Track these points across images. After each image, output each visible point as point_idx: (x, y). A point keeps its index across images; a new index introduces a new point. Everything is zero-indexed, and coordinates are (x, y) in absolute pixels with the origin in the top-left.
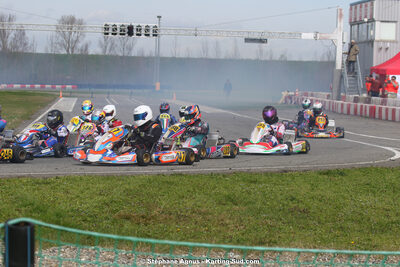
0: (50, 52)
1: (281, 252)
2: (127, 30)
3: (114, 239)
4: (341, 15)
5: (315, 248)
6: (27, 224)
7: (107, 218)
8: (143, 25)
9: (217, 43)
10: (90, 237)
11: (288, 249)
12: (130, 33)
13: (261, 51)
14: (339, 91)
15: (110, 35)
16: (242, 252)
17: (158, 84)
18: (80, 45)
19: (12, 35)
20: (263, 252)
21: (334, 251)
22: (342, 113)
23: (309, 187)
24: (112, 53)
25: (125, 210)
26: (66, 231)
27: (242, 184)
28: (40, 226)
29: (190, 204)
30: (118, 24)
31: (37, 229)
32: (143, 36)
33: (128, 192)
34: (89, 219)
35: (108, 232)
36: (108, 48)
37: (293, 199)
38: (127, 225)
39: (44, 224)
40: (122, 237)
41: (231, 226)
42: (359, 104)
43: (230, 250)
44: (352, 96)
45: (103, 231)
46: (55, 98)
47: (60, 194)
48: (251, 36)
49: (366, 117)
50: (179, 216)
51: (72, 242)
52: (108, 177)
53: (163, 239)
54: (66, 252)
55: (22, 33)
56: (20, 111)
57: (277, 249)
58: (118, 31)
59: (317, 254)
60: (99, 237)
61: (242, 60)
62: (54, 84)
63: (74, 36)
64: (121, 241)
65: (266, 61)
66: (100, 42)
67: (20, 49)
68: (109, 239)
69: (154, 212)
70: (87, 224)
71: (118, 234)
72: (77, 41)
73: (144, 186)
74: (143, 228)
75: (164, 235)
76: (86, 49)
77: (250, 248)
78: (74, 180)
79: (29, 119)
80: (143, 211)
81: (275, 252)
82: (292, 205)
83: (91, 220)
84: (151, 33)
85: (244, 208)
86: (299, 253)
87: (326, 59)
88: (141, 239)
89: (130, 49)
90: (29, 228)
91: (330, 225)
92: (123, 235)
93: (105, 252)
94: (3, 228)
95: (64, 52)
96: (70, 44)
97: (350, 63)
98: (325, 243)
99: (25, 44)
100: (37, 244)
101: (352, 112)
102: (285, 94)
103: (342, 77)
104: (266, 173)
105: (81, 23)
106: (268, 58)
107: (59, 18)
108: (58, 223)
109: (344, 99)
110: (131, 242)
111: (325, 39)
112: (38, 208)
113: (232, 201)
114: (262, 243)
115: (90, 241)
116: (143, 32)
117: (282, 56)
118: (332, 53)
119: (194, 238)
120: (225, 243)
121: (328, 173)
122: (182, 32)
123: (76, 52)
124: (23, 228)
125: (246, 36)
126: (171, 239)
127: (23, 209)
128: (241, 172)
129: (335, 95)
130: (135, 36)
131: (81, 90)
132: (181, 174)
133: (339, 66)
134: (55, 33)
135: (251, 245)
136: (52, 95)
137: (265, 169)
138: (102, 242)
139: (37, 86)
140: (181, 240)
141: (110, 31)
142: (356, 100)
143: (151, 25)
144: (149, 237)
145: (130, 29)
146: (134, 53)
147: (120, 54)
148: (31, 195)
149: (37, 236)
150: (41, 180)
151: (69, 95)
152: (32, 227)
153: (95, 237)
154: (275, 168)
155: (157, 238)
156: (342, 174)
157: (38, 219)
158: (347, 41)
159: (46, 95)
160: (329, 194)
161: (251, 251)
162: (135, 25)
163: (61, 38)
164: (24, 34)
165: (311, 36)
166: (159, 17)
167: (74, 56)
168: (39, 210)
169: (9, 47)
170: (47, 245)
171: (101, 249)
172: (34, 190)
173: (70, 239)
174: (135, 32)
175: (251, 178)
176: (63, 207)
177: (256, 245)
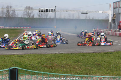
0: (22, 17)
1: (93, 77)
2: (46, 10)
3: (42, 73)
4: (111, 6)
5: (103, 76)
6: (16, 69)
7: (40, 67)
8: (51, 9)
9: (73, 14)
10: (35, 72)
11: (95, 76)
12: (47, 11)
13: (87, 17)
14: (110, 29)
15: (41, 12)
16: (81, 77)
17: (55, 27)
18: (32, 15)
19: (11, 12)
20: (87, 77)
21: (109, 77)
22: (111, 35)
23: (101, 57)
24: (41, 17)
25: (46, 64)
26: (28, 71)
27: (81, 56)
28: (20, 69)
29: (65, 62)
30: (43, 9)
31: (19, 70)
32: (51, 12)
33: (46, 59)
34: (34, 67)
35: (40, 71)
36: (40, 16)
37: (96, 61)
38: (46, 69)
39: (21, 69)
40: (44, 73)
41: (78, 69)
42: (116, 32)
43: (77, 76)
44: (114, 30)
45: (39, 71)
46: (24, 31)
47: (26, 60)
48: (83, 12)
49: (118, 36)
50: (62, 66)
51: (30, 74)
52: (40, 55)
53: (57, 73)
54: (28, 77)
55: (14, 11)
56: (14, 35)
57: (92, 76)
58: (43, 11)
59: (104, 77)
60: (38, 73)
61: (81, 19)
62: (24, 27)
63: (30, 12)
64: (44, 74)
65: (88, 20)
66: (38, 14)
67: (14, 16)
68: (41, 73)
69: (54, 65)
70: (34, 69)
71: (43, 72)
72: (31, 14)
73: (51, 57)
74: (51, 70)
75: (57, 72)
76: (34, 16)
77: (83, 76)
78: (30, 55)
79: (16, 37)
80: (51, 65)
81: (91, 77)
82: (96, 63)
83: (35, 68)
84: (53, 11)
85: (81, 64)
86: (98, 77)
87: (106, 19)
88: (50, 73)
89: (47, 16)
90: (16, 70)
91: (107, 69)
92: (45, 72)
93: (39, 77)
94: (9, 70)
95: (27, 17)
96: (29, 15)
97: (113, 20)
98: (106, 74)
99: (15, 15)
100: (19, 75)
101: (114, 35)
102: (94, 29)
103: (111, 24)
104: (88, 53)
105: (32, 8)
106: (89, 19)
107: (26, 7)
108: (25, 68)
109: (112, 31)
110: (47, 74)
111: (106, 13)
112: (19, 64)
113: (78, 62)
114: (87, 74)
115: (35, 74)
116: (51, 11)
117: (93, 18)
118: (108, 17)
119: (66, 73)
120: (76, 74)
121: (107, 53)
122: (63, 11)
123: (30, 17)
124: (15, 70)
125: (82, 12)
126: (59, 73)
127: (15, 64)
128: (81, 53)
129: (109, 30)
130: (48, 12)
131: (32, 28)
132: (62, 54)
133: (110, 21)
134: (24, 11)
135: (84, 75)
136: (23, 30)
137: (88, 52)
138: (38, 74)
139: (19, 27)
140: (63, 73)
141: (41, 11)
142: (115, 31)
143: (53, 9)
144: (53, 72)
145: (47, 10)
146: (48, 17)
147: (44, 18)
148: (17, 60)
149: (19, 72)
150: (20, 55)
151: (29, 30)
152: (17, 70)
153: (36, 72)
154: (91, 52)
155: (55, 73)
156: (111, 53)
157: (19, 67)
158: (113, 13)
159: (22, 30)
160: (107, 59)
161: (84, 77)
162: (48, 9)
163: (26, 13)
164: (15, 12)
165: (101, 12)
166: (56, 6)
167: (30, 18)
168: (20, 65)
169: (10, 15)
170: (22, 75)
171: (38, 76)
172: (18, 58)
173: (29, 73)
174: (48, 11)
175: (84, 55)
176: (27, 63)
177: (85, 75)
